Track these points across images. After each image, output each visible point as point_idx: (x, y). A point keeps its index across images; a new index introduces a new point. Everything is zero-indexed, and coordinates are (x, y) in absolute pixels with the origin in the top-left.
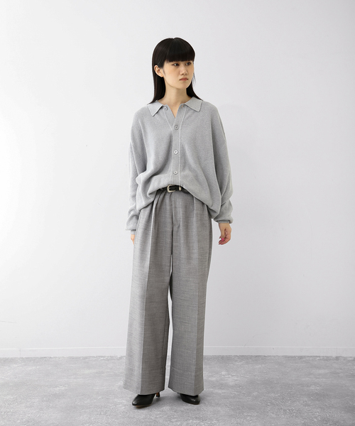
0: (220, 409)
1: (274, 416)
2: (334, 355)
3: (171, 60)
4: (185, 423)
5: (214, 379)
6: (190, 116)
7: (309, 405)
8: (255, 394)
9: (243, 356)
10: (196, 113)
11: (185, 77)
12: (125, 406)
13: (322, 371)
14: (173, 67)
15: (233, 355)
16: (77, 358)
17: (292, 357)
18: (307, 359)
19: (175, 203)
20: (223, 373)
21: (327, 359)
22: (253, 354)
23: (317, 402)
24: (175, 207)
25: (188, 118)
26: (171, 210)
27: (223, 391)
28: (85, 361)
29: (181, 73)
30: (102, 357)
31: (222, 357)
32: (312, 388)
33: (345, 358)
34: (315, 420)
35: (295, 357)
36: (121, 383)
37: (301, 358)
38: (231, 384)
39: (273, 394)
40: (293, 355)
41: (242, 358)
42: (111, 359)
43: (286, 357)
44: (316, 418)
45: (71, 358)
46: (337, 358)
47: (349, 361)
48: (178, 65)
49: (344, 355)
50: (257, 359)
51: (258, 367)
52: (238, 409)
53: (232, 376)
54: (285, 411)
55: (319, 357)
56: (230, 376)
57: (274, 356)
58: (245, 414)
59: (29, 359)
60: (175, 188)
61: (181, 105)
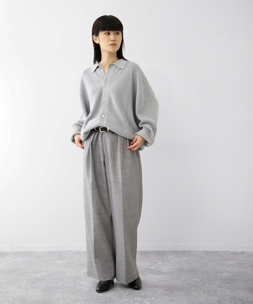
0: (157, 289)
1: (196, 294)
2: (240, 251)
3: (103, 30)
4: (132, 300)
5: (153, 268)
6: (116, 73)
7: (221, 287)
8: (183, 278)
9: (174, 251)
10: (121, 70)
11: (114, 42)
12: (88, 287)
13: (231, 262)
14: (105, 35)
15: (167, 250)
16: (54, 253)
17: (209, 252)
18: (221, 253)
19: (105, 141)
20: (160, 263)
21: (235, 253)
22: (181, 250)
23: (228, 285)
24: (105, 144)
25: (115, 74)
26: (102, 145)
27: (160, 276)
28: (59, 254)
29: (111, 40)
30: (71, 251)
31: (159, 252)
32: (224, 274)
33: (248, 253)
34: (226, 298)
35: (211, 252)
36: (85, 270)
37: (216, 252)
38: (165, 271)
39: (195, 279)
40: (211, 250)
41: (173, 252)
42: (78, 253)
43: (205, 252)
44: (227, 296)
45: (50, 253)
46: (242, 253)
47: (251, 255)
48: (109, 34)
49: (247, 251)
50: (184, 253)
51: (185, 259)
52: (171, 289)
53: (166, 265)
54: (204, 291)
55: (229, 252)
56: (164, 265)
57: (197, 252)
58: (176, 293)
59: (18, 253)
60: (104, 129)
61: (110, 65)
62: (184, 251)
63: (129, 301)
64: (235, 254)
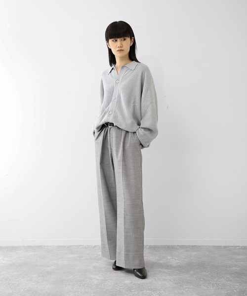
0: (166, 283)
1: (205, 288)
4: (141, 293)
5: (162, 262)
6: (127, 74)
7: (230, 281)
8: (192, 272)
10: (131, 72)
11: (121, 49)
12: (98, 280)
13: (240, 257)
14: (113, 42)
15: (176, 245)
16: (64, 247)
17: (219, 247)
18: (230, 248)
20: (169, 258)
22: (191, 245)
23: (237, 279)
25: (125, 75)
26: (110, 139)
27: (169, 270)
28: (69, 249)
29: (118, 46)
30: (81, 246)
31: (168, 247)
32: (234, 268)
34: (235, 291)
35: (221, 246)
37: (225, 247)
38: (174, 265)
39: (204, 273)
40: (220, 245)
41: (183, 247)
42: (88, 247)
43: (214, 246)
44: (235, 289)
48: (116, 41)
50: (193, 248)
51: (194, 253)
52: (179, 283)
53: (175, 260)
54: (213, 284)
55: (239, 246)
56: (174, 260)
57: (206, 246)
58: (184, 287)
59: (29, 247)
60: (112, 124)
61: (123, 66)
62: (193, 246)
63: (138, 294)
64: (244, 249)
